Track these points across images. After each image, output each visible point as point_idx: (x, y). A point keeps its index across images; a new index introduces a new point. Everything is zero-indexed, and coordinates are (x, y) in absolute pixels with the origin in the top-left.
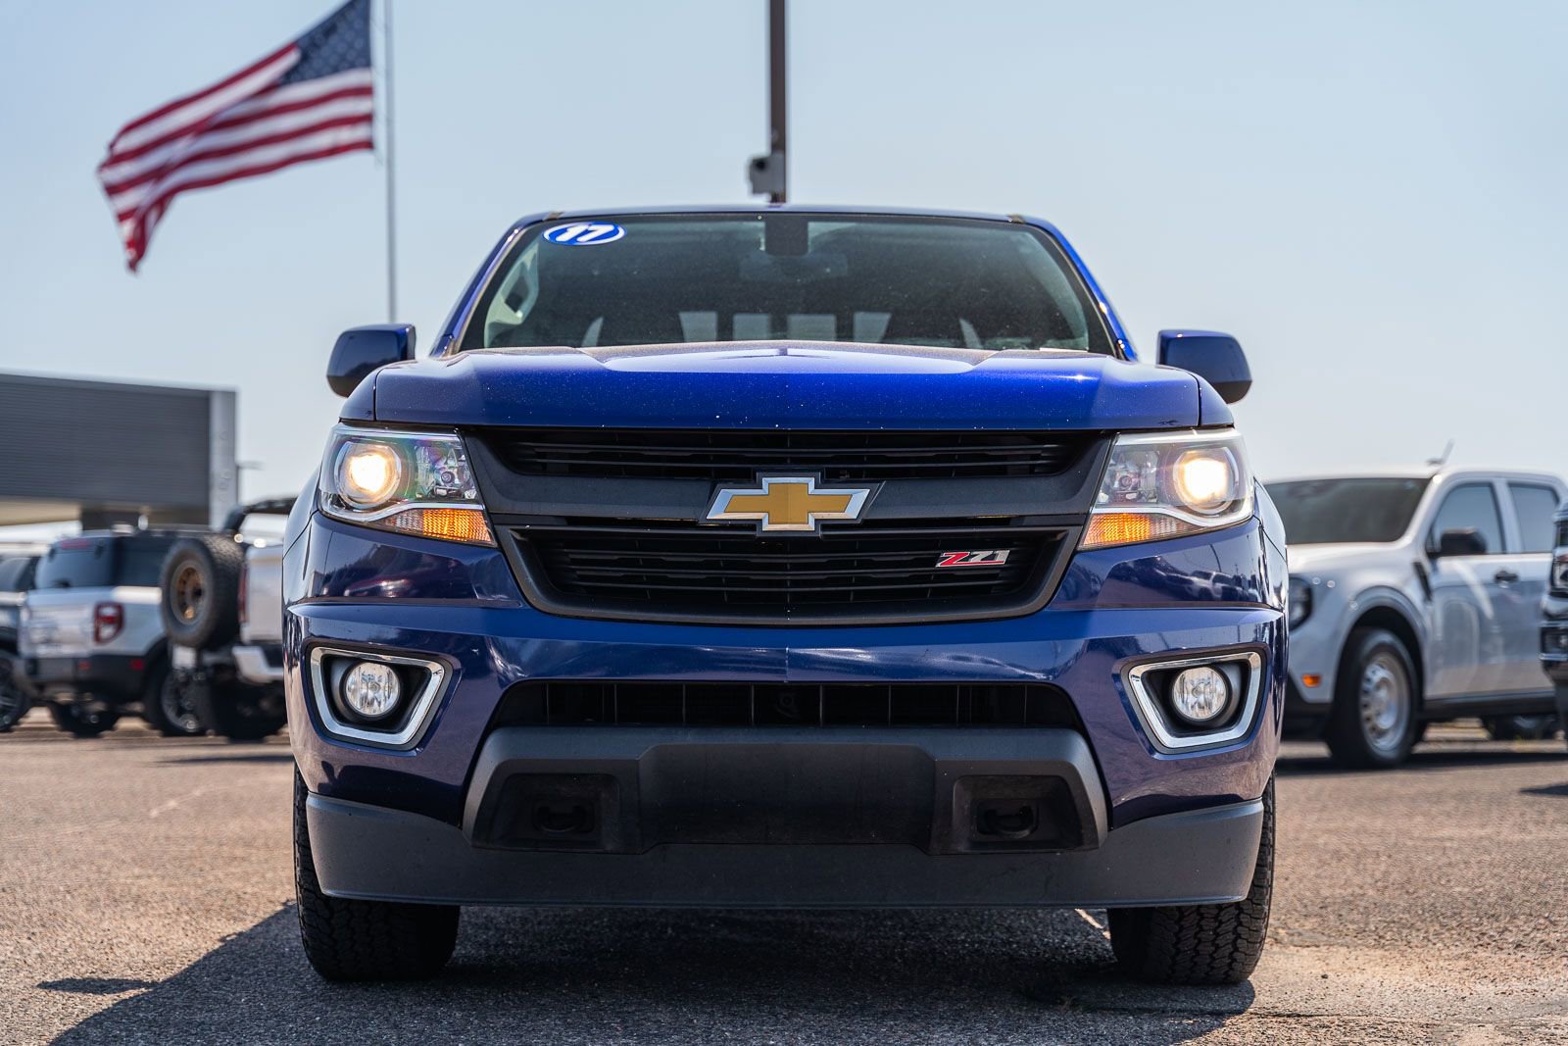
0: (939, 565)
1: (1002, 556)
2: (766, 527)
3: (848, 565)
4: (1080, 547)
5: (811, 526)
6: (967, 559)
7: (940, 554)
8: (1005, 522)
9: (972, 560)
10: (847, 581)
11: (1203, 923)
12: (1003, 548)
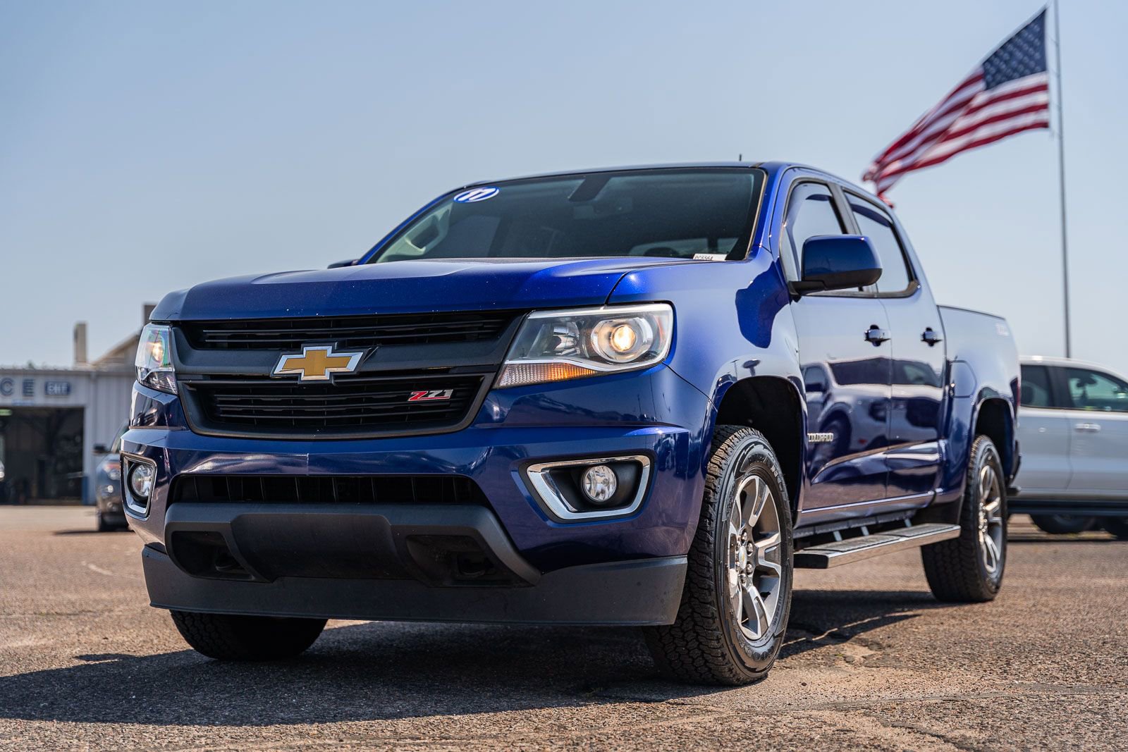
0: (410, 400)
1: (448, 394)
2: (303, 378)
3: (359, 400)
4: (496, 386)
5: (327, 377)
6: (427, 396)
7: (410, 393)
8: (446, 371)
9: (430, 396)
10: (358, 411)
11: (676, 641)
12: (449, 388)
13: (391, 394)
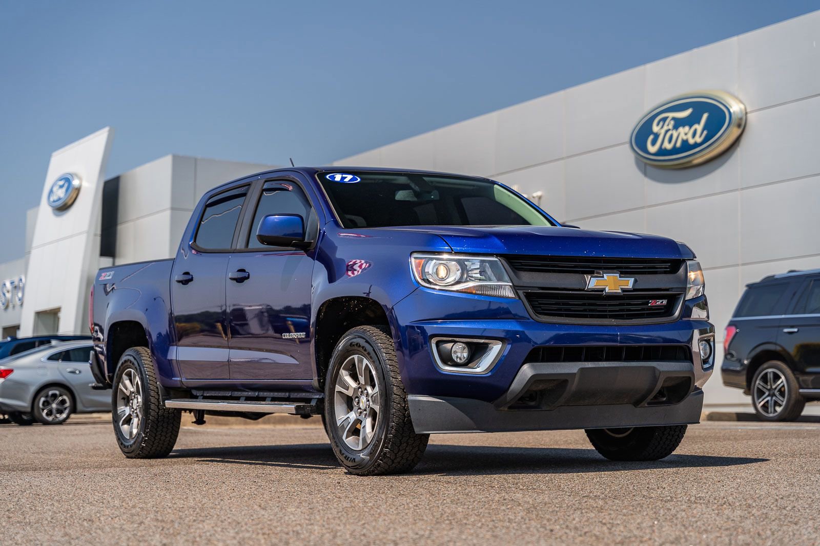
0: (649, 305)
1: (665, 302)
2: (607, 291)
4: (686, 299)
5: (620, 291)
6: (656, 303)
7: (648, 301)
9: (658, 303)
12: (666, 299)
13: (640, 302)
